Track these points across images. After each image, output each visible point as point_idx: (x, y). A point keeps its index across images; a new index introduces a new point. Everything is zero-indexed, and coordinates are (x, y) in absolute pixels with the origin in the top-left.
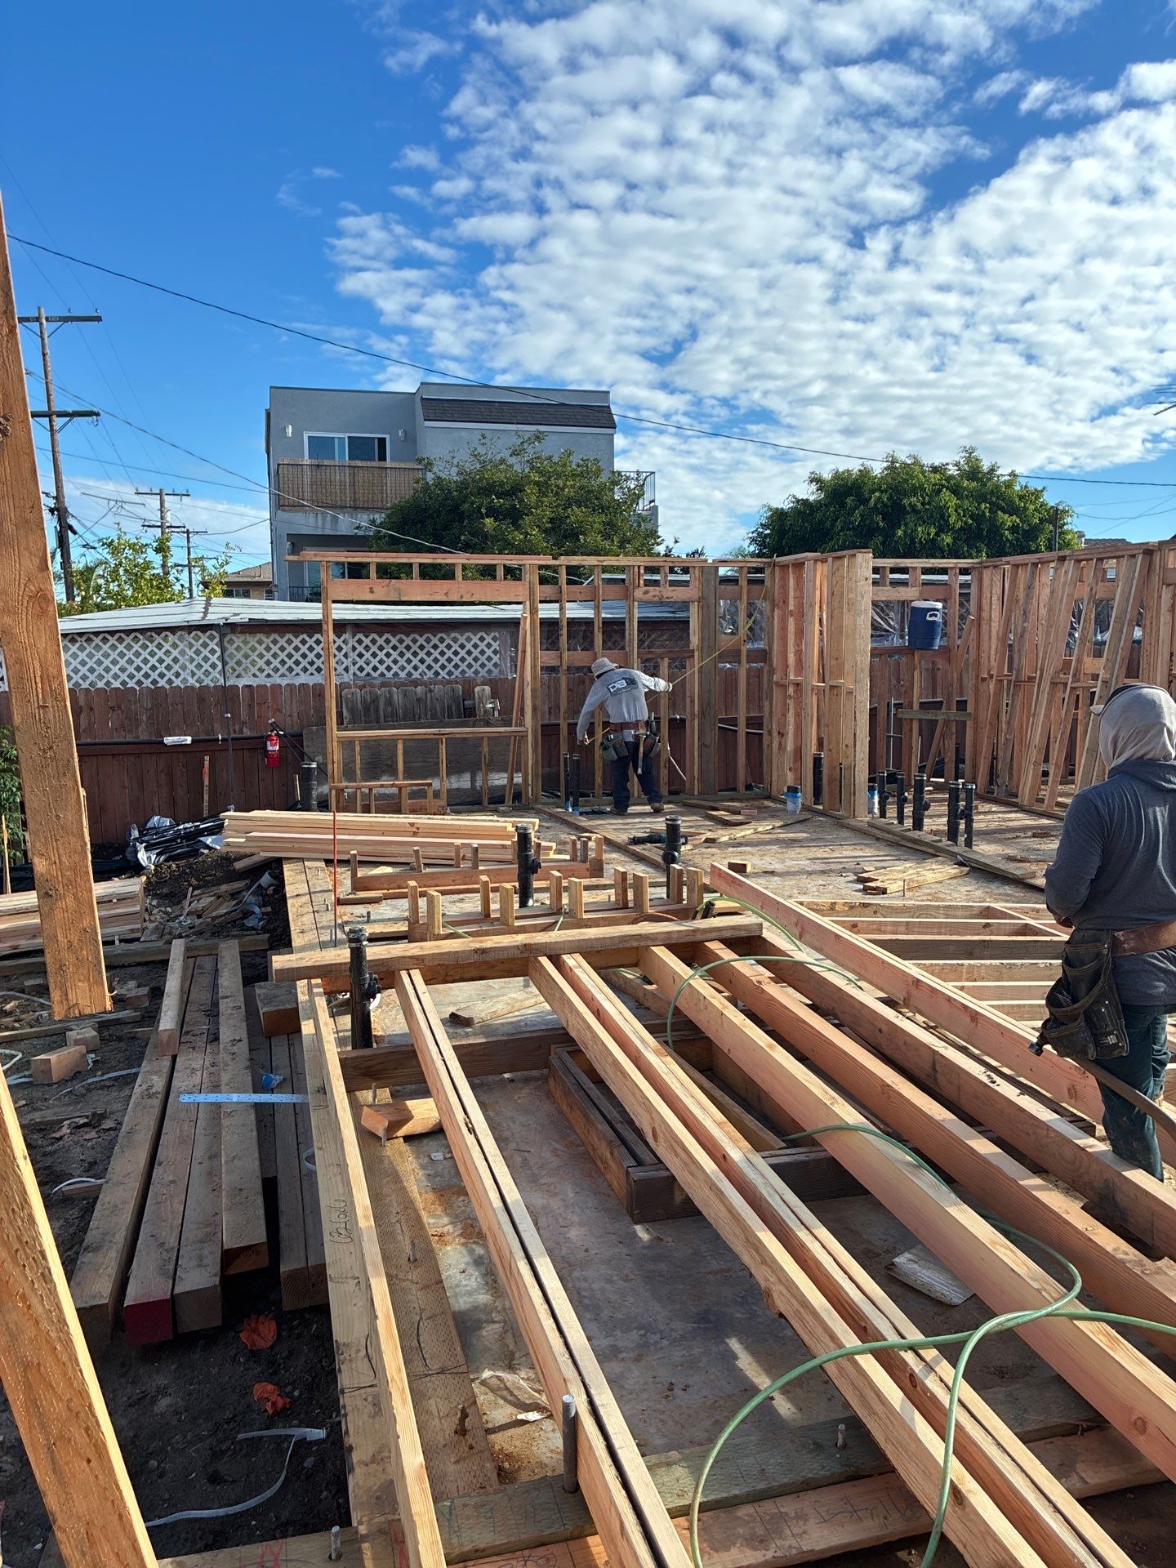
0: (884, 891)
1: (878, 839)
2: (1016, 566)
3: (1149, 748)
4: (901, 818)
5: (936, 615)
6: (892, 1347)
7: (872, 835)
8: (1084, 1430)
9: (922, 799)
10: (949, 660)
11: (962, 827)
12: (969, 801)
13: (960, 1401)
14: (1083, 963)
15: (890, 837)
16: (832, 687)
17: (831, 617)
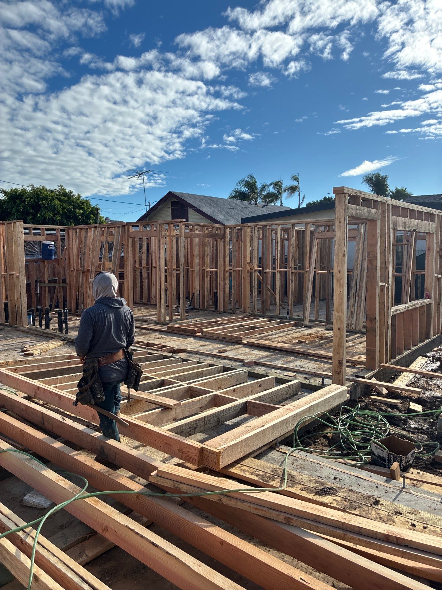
0: (32, 354)
1: (32, 334)
2: (81, 229)
3: (107, 293)
4: (41, 325)
5: (52, 247)
6: (14, 532)
7: (29, 333)
8: (89, 538)
9: (48, 317)
10: (58, 264)
11: (64, 326)
12: (66, 316)
13: (38, 542)
14: (89, 370)
15: (36, 333)
16: (10, 275)
17: (8, 247)
